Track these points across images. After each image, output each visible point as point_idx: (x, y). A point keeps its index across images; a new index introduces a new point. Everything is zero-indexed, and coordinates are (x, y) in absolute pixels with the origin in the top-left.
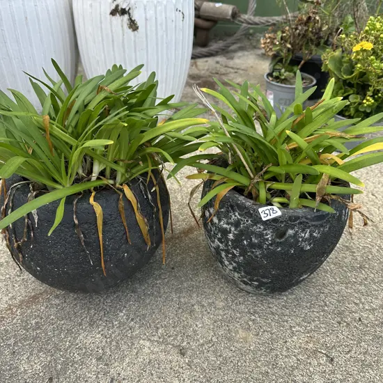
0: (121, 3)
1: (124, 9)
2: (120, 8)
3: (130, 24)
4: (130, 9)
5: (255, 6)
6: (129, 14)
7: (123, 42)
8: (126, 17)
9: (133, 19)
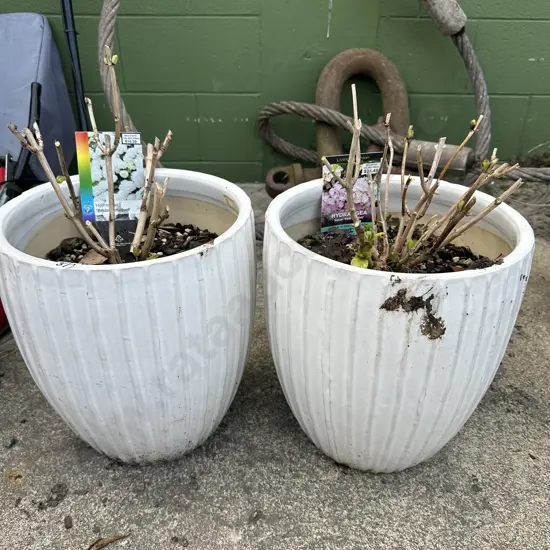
0: (414, 289)
1: (420, 299)
2: (408, 296)
3: (428, 325)
4: (432, 297)
5: (490, 136)
6: (429, 307)
7: (403, 359)
8: (421, 312)
9: (436, 317)
